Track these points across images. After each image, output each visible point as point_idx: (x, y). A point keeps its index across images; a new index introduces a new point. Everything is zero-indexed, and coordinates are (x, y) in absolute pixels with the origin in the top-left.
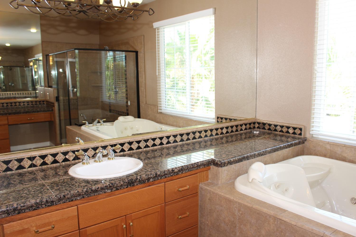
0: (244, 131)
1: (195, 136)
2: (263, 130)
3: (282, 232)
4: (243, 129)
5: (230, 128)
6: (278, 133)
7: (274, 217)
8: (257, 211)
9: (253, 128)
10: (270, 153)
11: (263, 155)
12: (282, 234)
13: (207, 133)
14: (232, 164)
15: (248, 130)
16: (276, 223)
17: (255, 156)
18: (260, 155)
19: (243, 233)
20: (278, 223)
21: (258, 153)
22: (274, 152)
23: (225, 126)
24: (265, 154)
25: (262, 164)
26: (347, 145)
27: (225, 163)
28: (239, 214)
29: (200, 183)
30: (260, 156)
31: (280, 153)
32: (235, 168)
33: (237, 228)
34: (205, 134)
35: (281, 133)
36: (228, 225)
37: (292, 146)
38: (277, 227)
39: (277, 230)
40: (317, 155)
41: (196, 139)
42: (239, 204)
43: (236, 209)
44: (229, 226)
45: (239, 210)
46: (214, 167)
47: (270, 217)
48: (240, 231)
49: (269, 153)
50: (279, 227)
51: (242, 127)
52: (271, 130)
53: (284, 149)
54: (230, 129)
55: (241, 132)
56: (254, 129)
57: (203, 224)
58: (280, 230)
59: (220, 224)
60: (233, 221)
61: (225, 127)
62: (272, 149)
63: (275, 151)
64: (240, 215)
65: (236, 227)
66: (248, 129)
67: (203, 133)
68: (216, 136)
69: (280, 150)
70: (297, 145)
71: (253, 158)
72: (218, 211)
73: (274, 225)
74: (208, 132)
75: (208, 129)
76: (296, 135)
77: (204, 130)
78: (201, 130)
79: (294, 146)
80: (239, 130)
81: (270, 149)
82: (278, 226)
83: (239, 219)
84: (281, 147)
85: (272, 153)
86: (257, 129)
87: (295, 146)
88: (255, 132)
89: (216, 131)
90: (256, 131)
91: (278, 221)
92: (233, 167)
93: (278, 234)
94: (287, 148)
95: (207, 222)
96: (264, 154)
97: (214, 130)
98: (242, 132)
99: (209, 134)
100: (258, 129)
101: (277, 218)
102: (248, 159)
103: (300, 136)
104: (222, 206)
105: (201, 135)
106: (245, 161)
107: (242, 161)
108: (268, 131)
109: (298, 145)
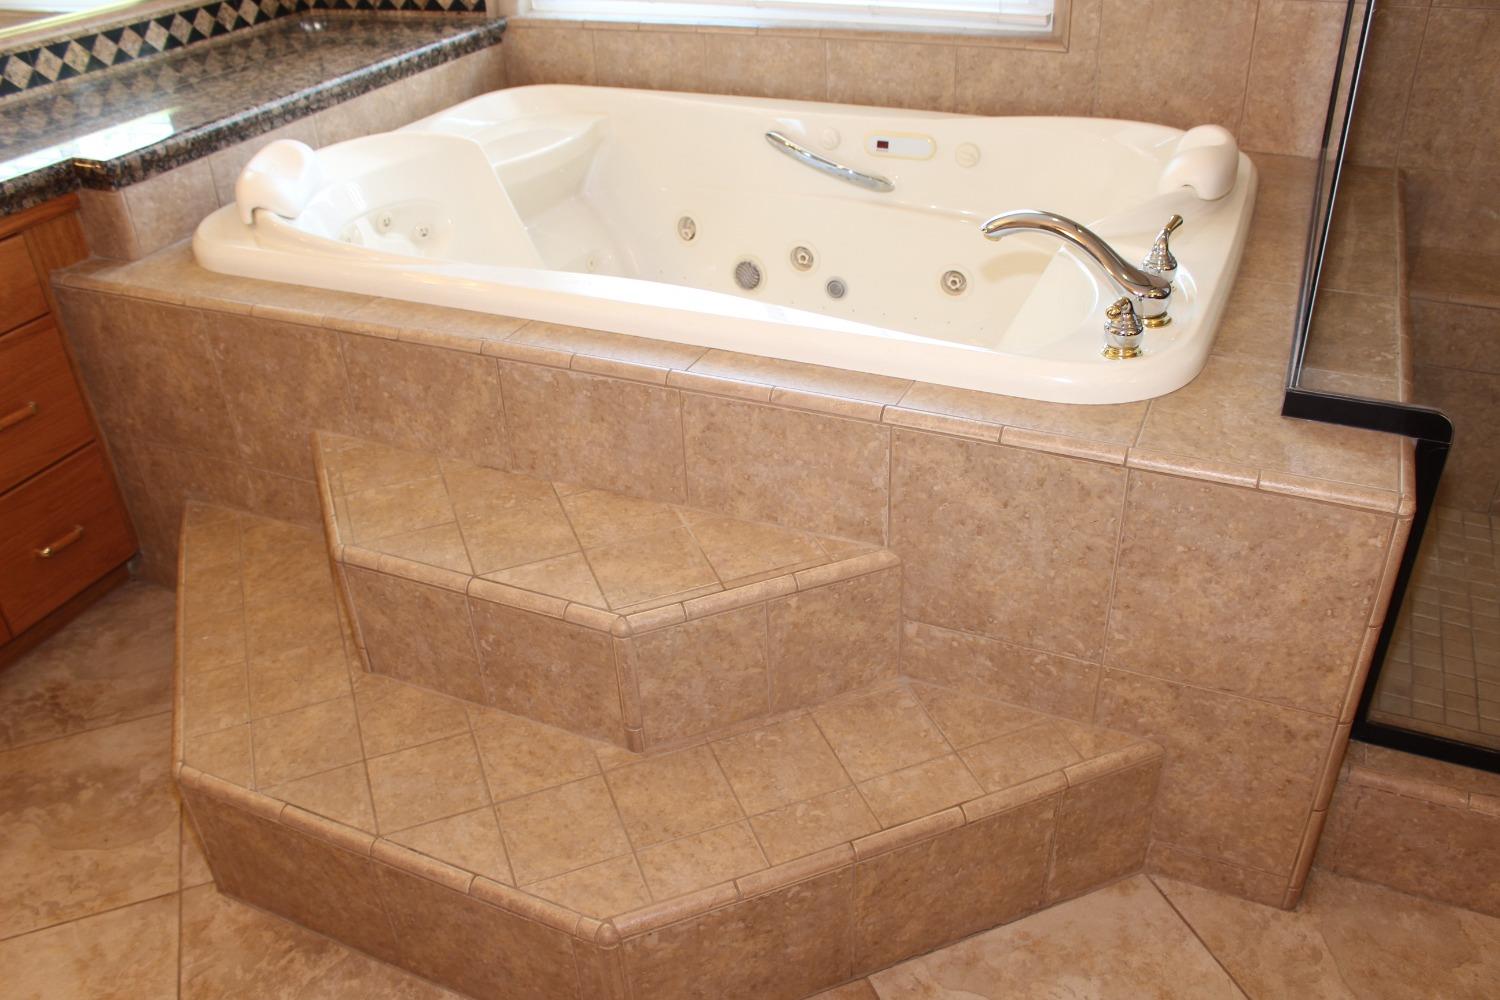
0: (256, 28)
1: (10, 76)
2: (340, 12)
3: (364, 376)
4: (251, 19)
5: (178, 20)
6: (399, 13)
7: (326, 328)
8: (272, 325)
9: (294, 7)
10: (345, 100)
11: (314, 111)
12: (368, 382)
13: (68, 58)
14: (170, 168)
15: (274, 22)
16: (339, 349)
17: (275, 122)
18: (299, 114)
19: (254, 419)
20: (346, 346)
21: (283, 106)
22: (363, 92)
23: (151, 14)
24: (322, 104)
25: (303, 149)
26: (645, 24)
27: (126, 167)
28: (218, 354)
29: (53, 271)
30: (300, 117)
31: (391, 91)
32: (186, 182)
33: (230, 407)
34: (57, 63)
35: (409, 14)
36: (197, 409)
37: (446, 60)
38: (345, 362)
39: (349, 374)
40: (553, 81)
41: (19, 93)
42: (206, 316)
43: (201, 337)
44: (202, 410)
45: (215, 340)
46: (92, 193)
47: (315, 334)
48: (241, 418)
49: (340, 98)
50: (352, 362)
51: (241, 12)
52: (370, 7)
53: (407, 76)
54: (179, 26)
55: (238, 32)
56: (303, 12)
57: (118, 431)
58: (358, 370)
59: (172, 413)
60: (210, 387)
61: (155, 16)
62: (348, 82)
63: (366, 89)
64: (222, 357)
65: (224, 406)
66: (272, 16)
67: (47, 61)
68: (121, 68)
69: (390, 83)
70: (467, 52)
71: (266, 128)
72: (148, 366)
73: (335, 360)
74: (73, 50)
75: (69, 35)
76: (466, 13)
77: (47, 44)
78: (29, 45)
79: (453, 59)
80: (229, 27)
81: (337, 81)
82: (348, 361)
83: (225, 372)
84: (388, 68)
85: (353, 96)
86: (316, 10)
87: (458, 55)
88: (307, 27)
89: (110, 43)
90: (311, 22)
91: (341, 340)
92: (175, 180)
93: (356, 387)
94: (420, 68)
95: (130, 421)
96: (314, 107)
97: (102, 39)
98: (246, 31)
99: (79, 62)
100: (322, 12)
101: (335, 330)
102: (243, 139)
103: (481, 15)
104: (154, 342)
105: (41, 68)
106: (228, 145)
107: (215, 149)
108: (359, 12)
109: (474, 50)
